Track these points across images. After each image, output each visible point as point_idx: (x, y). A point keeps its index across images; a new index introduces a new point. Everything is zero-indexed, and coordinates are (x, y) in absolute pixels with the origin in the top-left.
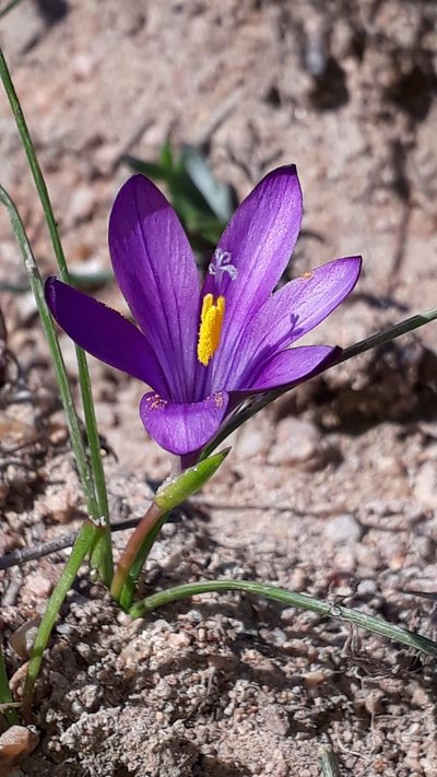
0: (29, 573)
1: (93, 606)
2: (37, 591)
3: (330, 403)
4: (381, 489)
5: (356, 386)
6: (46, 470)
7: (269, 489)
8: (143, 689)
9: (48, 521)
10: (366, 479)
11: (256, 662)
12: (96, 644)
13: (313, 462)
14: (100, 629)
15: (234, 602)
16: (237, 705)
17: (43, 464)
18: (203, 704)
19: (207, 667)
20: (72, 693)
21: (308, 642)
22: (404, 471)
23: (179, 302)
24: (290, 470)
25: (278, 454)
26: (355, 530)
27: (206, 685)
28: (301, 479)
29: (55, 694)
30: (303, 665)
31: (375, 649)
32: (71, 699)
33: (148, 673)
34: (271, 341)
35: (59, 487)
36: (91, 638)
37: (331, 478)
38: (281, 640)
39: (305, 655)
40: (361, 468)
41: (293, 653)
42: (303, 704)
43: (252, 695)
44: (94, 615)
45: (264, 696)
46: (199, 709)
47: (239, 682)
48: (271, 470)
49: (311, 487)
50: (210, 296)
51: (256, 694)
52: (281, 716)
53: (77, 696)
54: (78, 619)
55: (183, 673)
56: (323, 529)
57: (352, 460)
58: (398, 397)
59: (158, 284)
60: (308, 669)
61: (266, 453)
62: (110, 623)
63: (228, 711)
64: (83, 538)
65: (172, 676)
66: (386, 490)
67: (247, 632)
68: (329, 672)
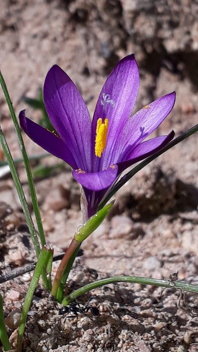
0: (7, 291)
1: (43, 301)
2: (13, 298)
3: (135, 208)
4: (166, 245)
5: (148, 196)
6: (7, 243)
7: (112, 250)
8: (76, 337)
9: (12, 266)
10: (158, 241)
11: (129, 321)
12: (48, 320)
13: (132, 234)
14: (49, 312)
15: (113, 294)
16: (124, 342)
17: (5, 240)
18: (107, 343)
19: (107, 324)
20: (41, 342)
21: (152, 310)
22: (176, 236)
23: (81, 129)
24: (120, 241)
25: (114, 233)
26: (158, 264)
27: (107, 333)
28: (127, 244)
29: (33, 343)
30: (152, 321)
31: (181, 315)
32: (41, 345)
33: (78, 330)
34: (131, 143)
35: (15, 250)
36: (45, 317)
37: (141, 242)
38: (139, 311)
39: (151, 316)
40: (154, 237)
41: (146, 316)
42: (156, 339)
43: (130, 337)
44: (45, 305)
45: (136, 336)
46: (105, 345)
47: (122, 331)
48: (111, 241)
49: (132, 247)
50: (100, 119)
51: (132, 336)
52: (147, 344)
53: (44, 343)
54: (37, 308)
55: (95, 328)
56: (142, 265)
57: (150, 233)
58: (167, 200)
59: (70, 121)
60: (154, 323)
61: (108, 234)
62: (53, 309)
63: (119, 345)
64: (42, 258)
65: (90, 330)
66: (169, 245)
67: (122, 308)
68: (165, 324)
